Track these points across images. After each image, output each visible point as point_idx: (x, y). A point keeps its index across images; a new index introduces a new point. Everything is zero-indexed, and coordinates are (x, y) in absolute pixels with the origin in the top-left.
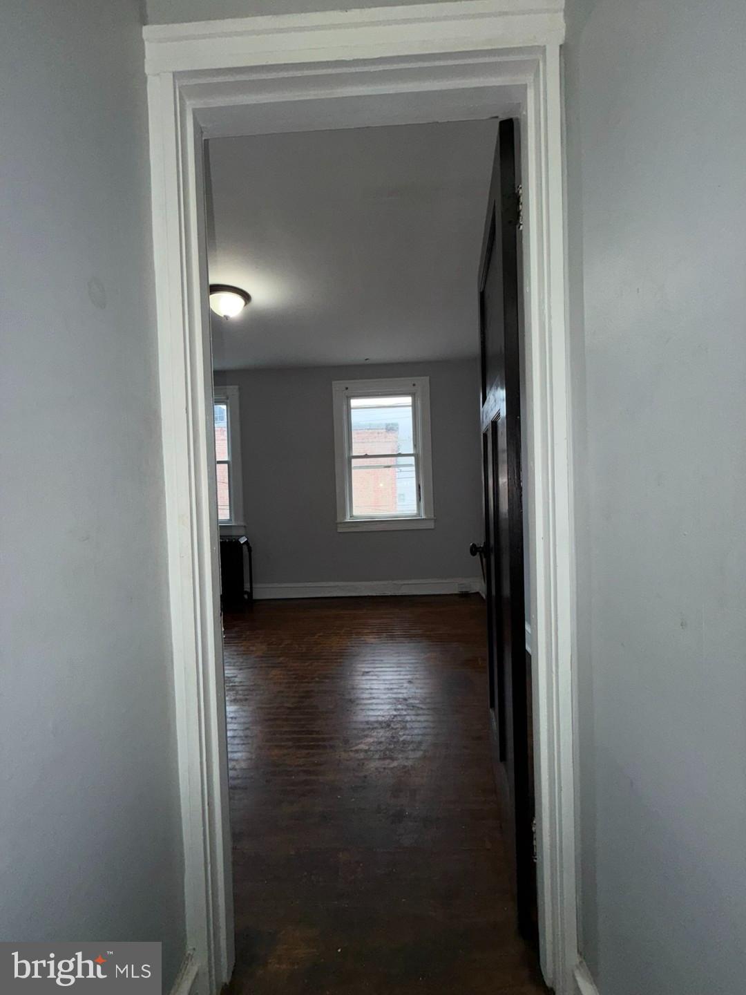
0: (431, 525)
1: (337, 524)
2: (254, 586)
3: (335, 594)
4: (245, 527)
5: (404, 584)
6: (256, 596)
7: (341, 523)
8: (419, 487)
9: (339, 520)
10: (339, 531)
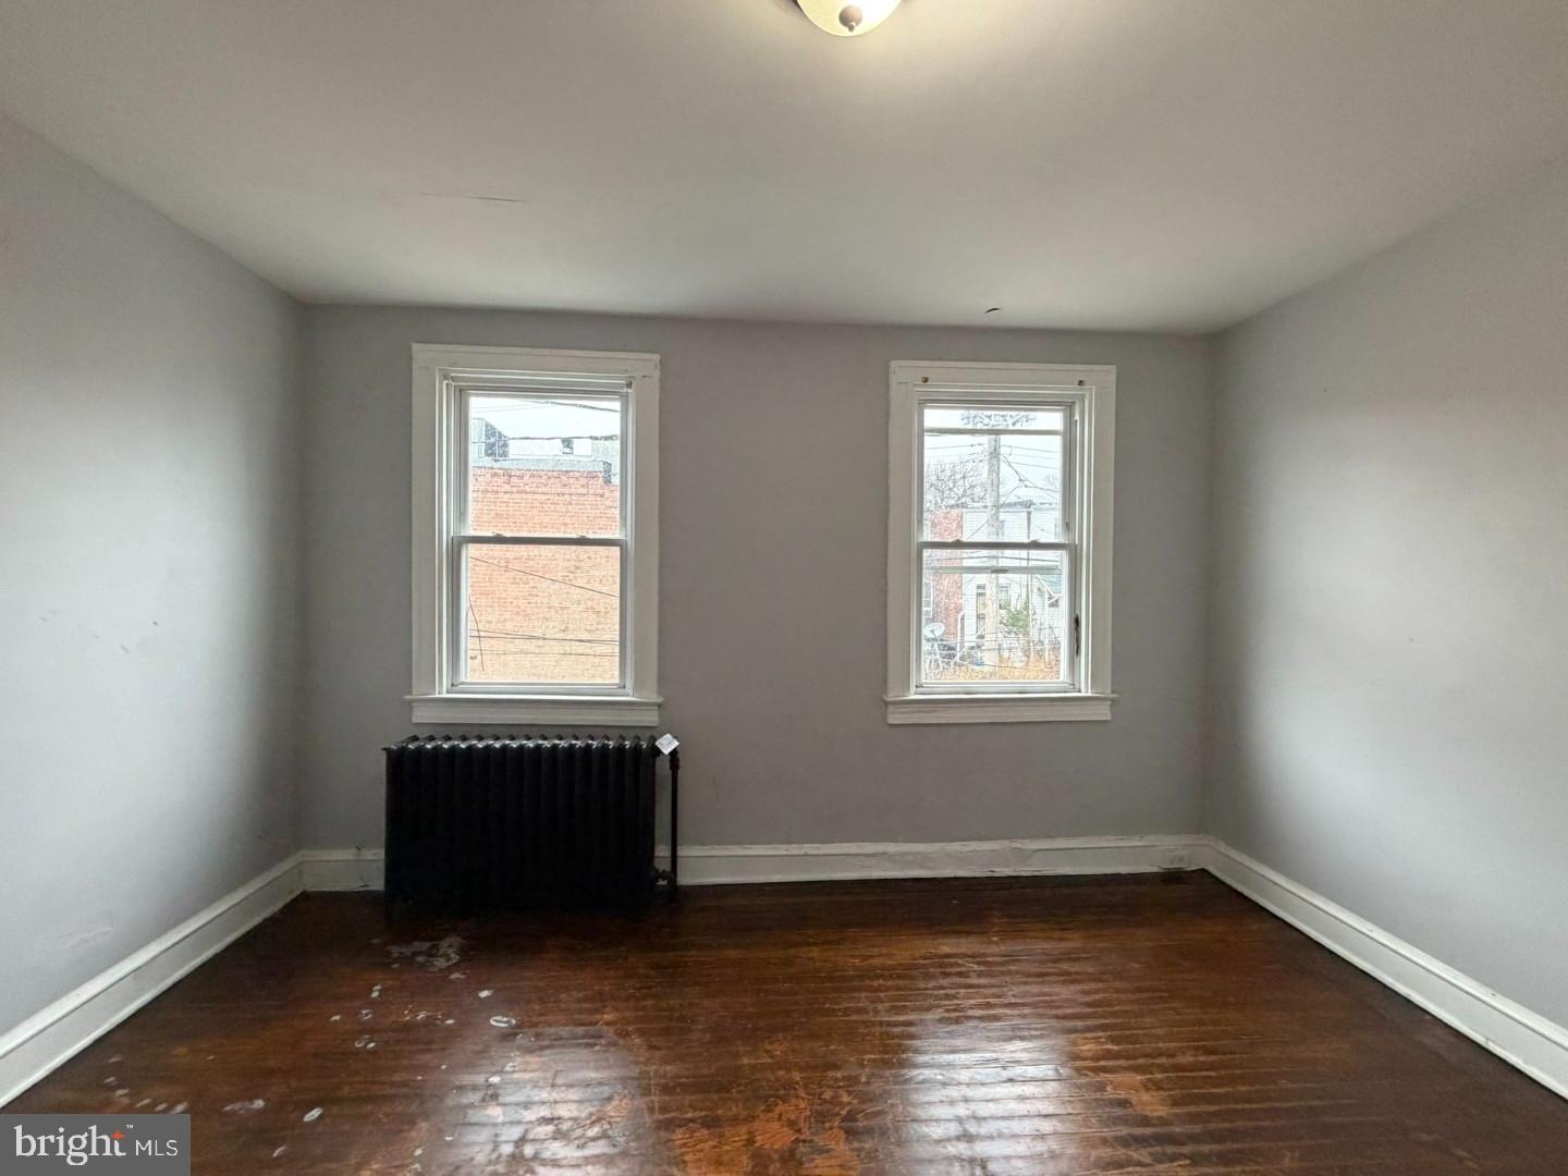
0: (1103, 713)
1: (887, 704)
2: (682, 852)
3: (876, 874)
4: (659, 705)
5: (1040, 850)
6: (686, 879)
7: (894, 703)
8: (1077, 622)
9: (891, 696)
10: (891, 722)
